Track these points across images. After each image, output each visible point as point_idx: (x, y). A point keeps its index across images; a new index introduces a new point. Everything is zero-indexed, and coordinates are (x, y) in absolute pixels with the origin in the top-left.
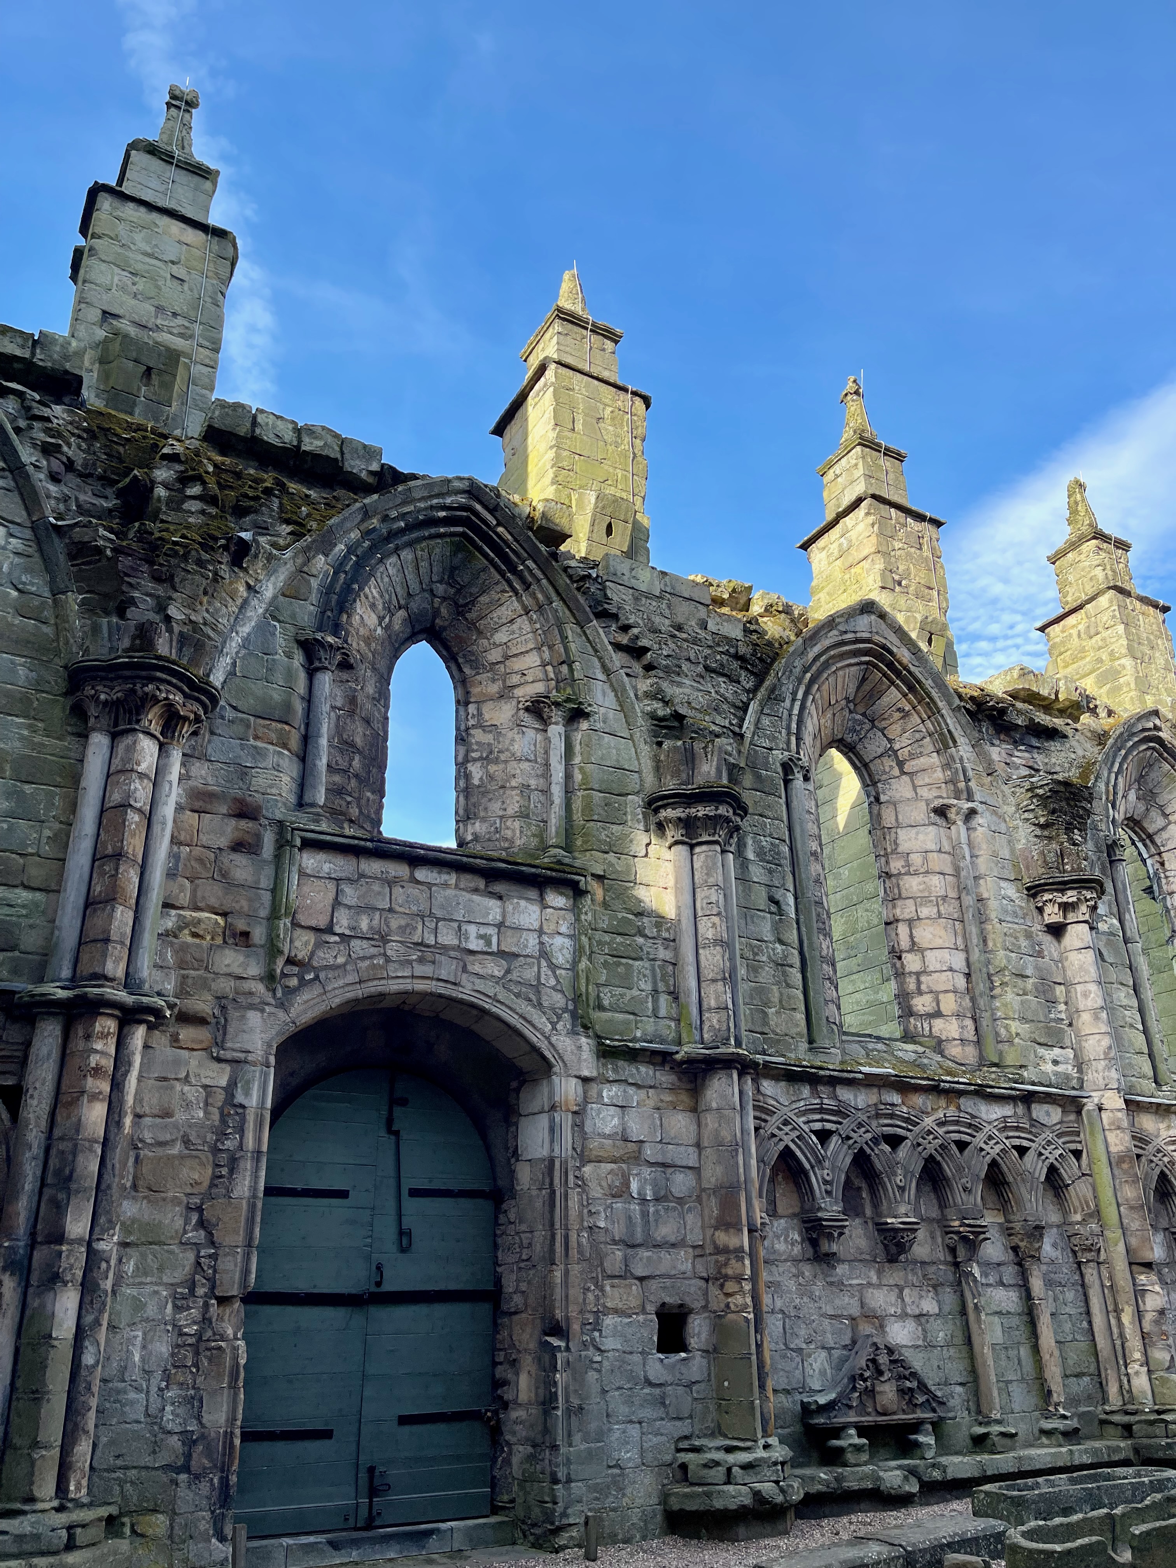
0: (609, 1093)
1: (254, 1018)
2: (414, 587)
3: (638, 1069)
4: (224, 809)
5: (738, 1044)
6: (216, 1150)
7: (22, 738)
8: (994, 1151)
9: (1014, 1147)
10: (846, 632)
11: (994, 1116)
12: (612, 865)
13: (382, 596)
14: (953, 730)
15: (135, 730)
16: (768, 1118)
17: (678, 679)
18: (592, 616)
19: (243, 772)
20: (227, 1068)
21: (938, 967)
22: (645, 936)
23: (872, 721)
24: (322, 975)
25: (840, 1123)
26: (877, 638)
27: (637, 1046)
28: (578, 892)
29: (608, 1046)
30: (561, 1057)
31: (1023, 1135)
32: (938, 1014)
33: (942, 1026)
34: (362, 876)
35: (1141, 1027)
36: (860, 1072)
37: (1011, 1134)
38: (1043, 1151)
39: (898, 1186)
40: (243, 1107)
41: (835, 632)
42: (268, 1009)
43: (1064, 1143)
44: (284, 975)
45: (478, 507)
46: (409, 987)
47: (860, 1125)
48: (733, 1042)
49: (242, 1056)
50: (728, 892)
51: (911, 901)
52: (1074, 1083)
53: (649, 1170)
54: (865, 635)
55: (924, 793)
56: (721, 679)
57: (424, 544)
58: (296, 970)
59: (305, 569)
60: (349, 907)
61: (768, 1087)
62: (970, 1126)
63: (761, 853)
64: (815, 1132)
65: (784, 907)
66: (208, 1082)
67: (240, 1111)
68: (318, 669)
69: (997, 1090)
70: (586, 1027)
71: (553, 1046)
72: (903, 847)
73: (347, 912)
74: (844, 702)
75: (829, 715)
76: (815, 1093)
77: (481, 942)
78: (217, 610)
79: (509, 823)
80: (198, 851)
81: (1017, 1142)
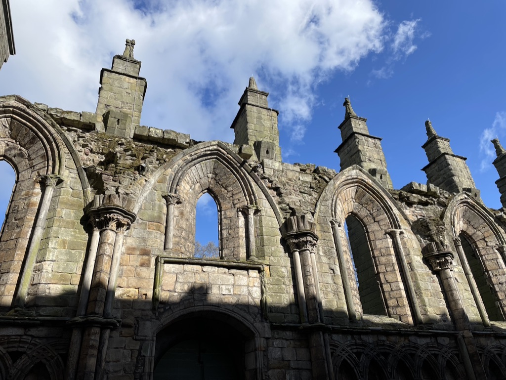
0: (276, 343)
1: (148, 324)
2: (202, 175)
3: (286, 333)
4: (138, 253)
5: (322, 321)
6: (135, 373)
7: (72, 235)
8: (425, 356)
9: (432, 354)
10: (348, 176)
11: (423, 343)
12: (272, 260)
13: (191, 180)
14: (391, 205)
15: (107, 229)
16: (336, 349)
17: (290, 196)
18: (260, 179)
19: (144, 240)
20: (139, 343)
21: (396, 288)
22: (286, 285)
23: (362, 205)
24: (172, 307)
25: (364, 349)
26: (359, 177)
27: (285, 325)
28: (260, 271)
29: (274, 325)
30: (258, 331)
31: (435, 349)
32: (398, 306)
33: (400, 310)
34: (185, 271)
35: (476, 305)
36: (369, 329)
37: (430, 349)
38: (444, 355)
39: (389, 372)
40: (144, 356)
41: (344, 177)
42: (153, 320)
43: (452, 351)
44: (159, 308)
45: (221, 149)
46: (202, 309)
47: (372, 349)
48: (319, 321)
49: (144, 338)
50: (314, 267)
51: (383, 265)
52: (452, 328)
53: (293, 371)
54: (355, 177)
55: (383, 228)
56: (306, 195)
57: (204, 162)
58: (163, 306)
59: (165, 173)
60: (181, 283)
61: (335, 337)
62: (414, 347)
63: (325, 253)
64: (355, 353)
65: (335, 271)
66: (131, 348)
67: (143, 358)
68: (170, 204)
69: (422, 333)
70: (266, 320)
71: (254, 327)
72: (379, 246)
73: (180, 284)
74: (351, 199)
75: (346, 204)
76: (353, 338)
77: (227, 291)
78: (135, 189)
79: (236, 249)
80: (129, 268)
81: (433, 352)
